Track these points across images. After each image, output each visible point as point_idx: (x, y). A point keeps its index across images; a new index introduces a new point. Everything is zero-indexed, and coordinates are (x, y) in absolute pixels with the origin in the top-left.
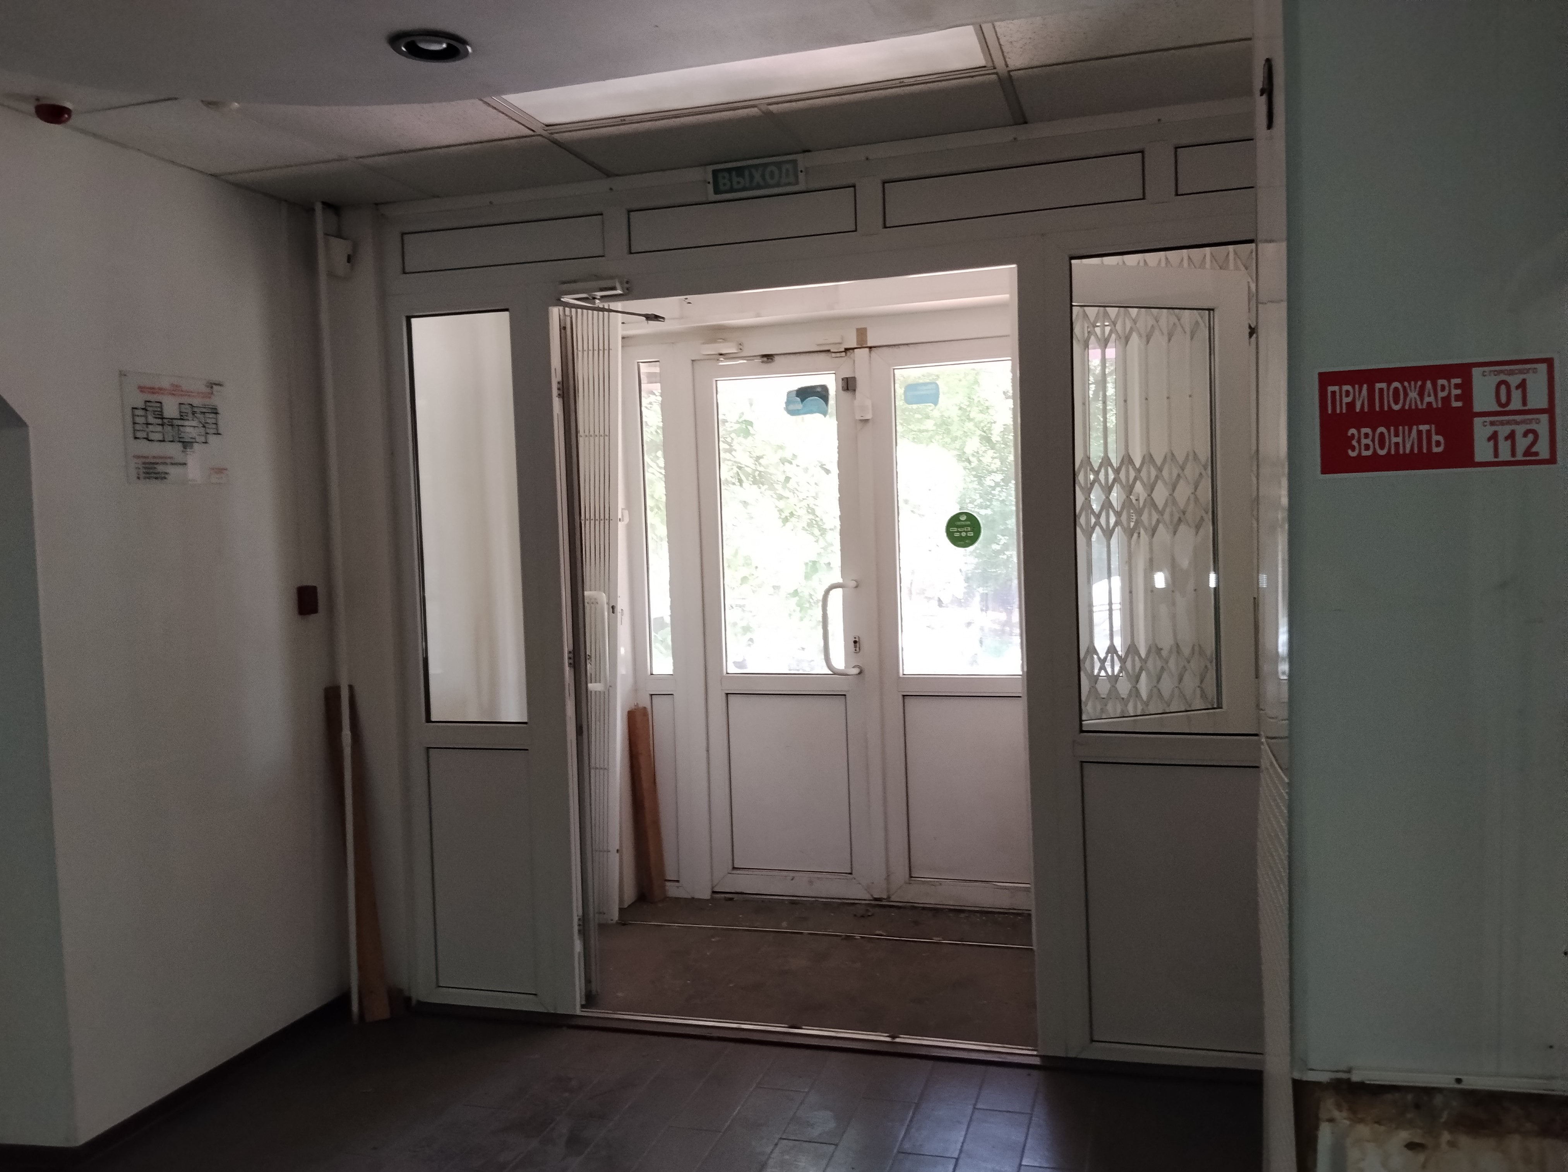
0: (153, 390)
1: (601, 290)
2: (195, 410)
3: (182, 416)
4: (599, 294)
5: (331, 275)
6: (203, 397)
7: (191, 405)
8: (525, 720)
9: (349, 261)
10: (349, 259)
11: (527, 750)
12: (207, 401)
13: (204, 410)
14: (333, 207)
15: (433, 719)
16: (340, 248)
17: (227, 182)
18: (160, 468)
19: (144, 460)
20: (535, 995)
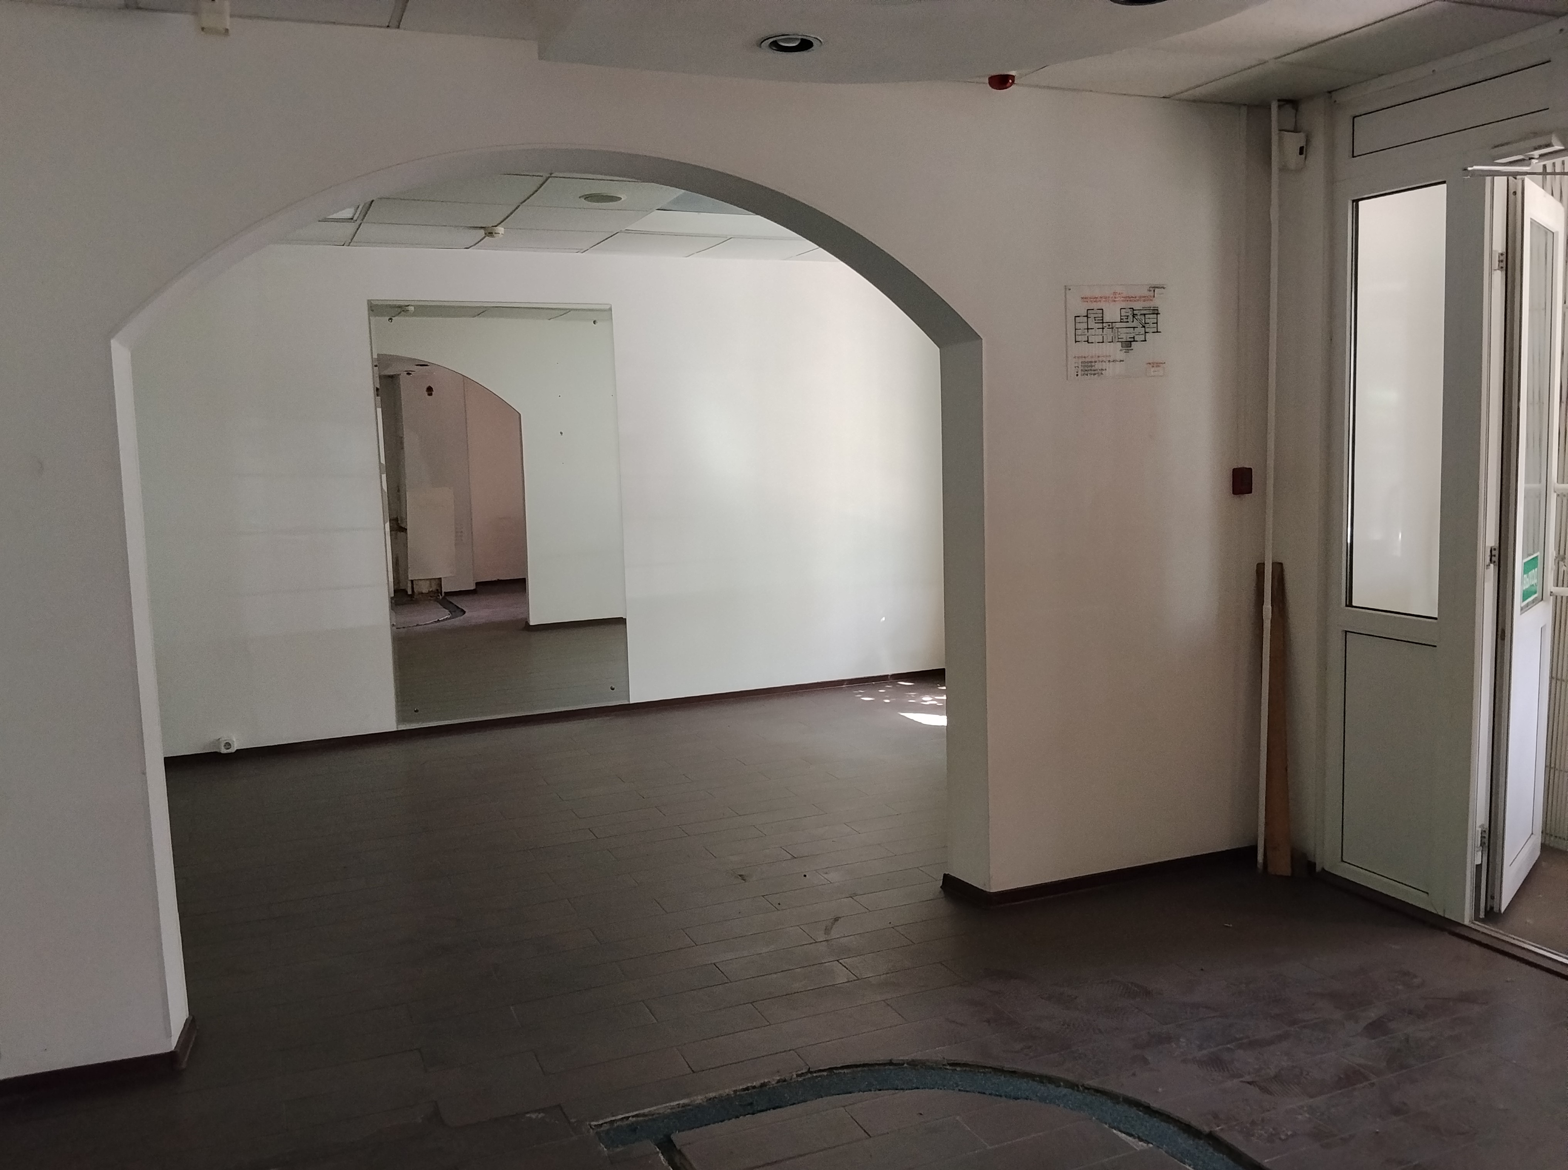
0: (1095, 299)
1: (1536, 149)
2: (1135, 312)
3: (1123, 319)
4: (1536, 153)
5: (1283, 169)
6: (1144, 301)
7: (1132, 308)
8: (1436, 616)
9: (1301, 153)
10: (1301, 151)
11: (1435, 646)
12: (1147, 304)
13: (1145, 312)
14: (1291, 103)
15: (1354, 604)
16: (1293, 141)
17: (1179, 100)
18: (1098, 366)
19: (1084, 360)
20: (1427, 893)
